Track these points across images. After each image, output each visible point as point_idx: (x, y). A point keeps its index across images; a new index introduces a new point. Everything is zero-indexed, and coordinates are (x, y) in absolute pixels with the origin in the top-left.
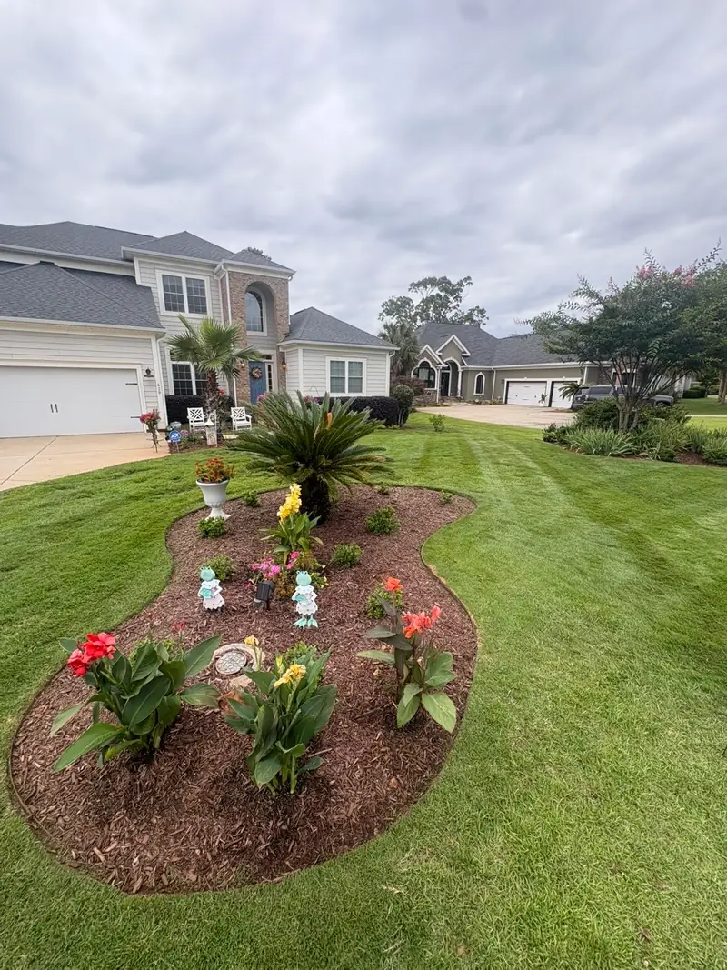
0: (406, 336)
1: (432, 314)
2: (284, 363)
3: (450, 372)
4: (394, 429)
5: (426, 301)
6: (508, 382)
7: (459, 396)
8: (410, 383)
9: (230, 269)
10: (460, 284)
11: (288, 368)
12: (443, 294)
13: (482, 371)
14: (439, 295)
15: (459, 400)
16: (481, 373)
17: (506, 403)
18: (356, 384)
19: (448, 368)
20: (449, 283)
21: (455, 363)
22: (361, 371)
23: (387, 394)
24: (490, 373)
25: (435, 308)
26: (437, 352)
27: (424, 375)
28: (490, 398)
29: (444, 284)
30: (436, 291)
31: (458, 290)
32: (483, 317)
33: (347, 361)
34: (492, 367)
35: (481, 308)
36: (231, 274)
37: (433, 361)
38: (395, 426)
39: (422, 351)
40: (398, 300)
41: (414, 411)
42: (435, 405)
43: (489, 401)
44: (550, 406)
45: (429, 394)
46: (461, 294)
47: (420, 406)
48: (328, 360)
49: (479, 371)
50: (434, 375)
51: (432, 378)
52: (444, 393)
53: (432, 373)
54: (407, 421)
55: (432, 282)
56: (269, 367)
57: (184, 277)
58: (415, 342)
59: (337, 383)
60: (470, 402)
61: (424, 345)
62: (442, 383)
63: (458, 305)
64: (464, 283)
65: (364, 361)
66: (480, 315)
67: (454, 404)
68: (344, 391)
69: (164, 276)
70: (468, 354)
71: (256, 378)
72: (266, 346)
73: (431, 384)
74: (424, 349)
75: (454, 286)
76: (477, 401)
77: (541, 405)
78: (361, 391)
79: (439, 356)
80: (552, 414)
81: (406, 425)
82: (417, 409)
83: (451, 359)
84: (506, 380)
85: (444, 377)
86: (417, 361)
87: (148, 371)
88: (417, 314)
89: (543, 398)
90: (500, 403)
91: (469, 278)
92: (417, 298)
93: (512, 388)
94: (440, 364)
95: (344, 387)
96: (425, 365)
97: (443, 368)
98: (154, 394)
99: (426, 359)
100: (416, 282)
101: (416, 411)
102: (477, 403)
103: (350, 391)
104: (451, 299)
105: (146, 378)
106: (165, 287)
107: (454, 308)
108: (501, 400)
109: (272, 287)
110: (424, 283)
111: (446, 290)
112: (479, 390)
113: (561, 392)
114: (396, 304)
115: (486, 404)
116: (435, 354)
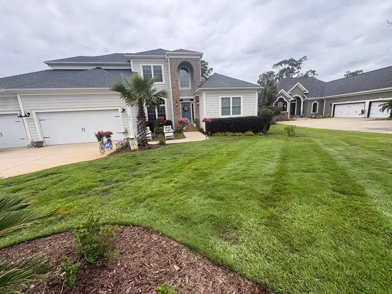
0: (270, 85)
1: (285, 77)
2: (198, 101)
3: (296, 102)
4: (260, 135)
5: (282, 72)
6: (334, 105)
7: (302, 114)
8: (272, 109)
9: (170, 57)
10: (301, 60)
11: (200, 104)
12: (291, 67)
13: (317, 100)
14: (288, 68)
15: (302, 117)
16: (316, 102)
17: (333, 116)
18: (237, 109)
19: (295, 100)
20: (294, 61)
21: (299, 98)
22: (240, 102)
23: (256, 115)
24: (322, 101)
25: (286, 74)
26: (288, 93)
27: (280, 104)
28: (322, 114)
29: (292, 62)
30: (287, 66)
31: (299, 64)
32: (314, 74)
33: (231, 97)
34: (323, 98)
35: (313, 70)
36: (171, 59)
37: (286, 97)
38: (261, 133)
39: (279, 93)
40: (267, 73)
41: (275, 124)
42: (287, 120)
43: (321, 116)
44: (368, 116)
45: (284, 114)
46: (301, 66)
47: (278, 121)
48: (220, 97)
49: (314, 101)
50: (287, 105)
51: (285, 106)
52: (292, 113)
53: (285, 103)
54: (270, 129)
55: (285, 62)
56: (192, 105)
57: (152, 66)
58: (275, 88)
59: (225, 110)
60: (308, 117)
61: (280, 90)
62: (291, 108)
63: (299, 71)
64: (303, 60)
65: (242, 97)
66: (312, 74)
67: (299, 119)
68: (230, 114)
69: (143, 66)
70: (308, 92)
71: (186, 111)
72: (190, 94)
73: (285, 109)
74: (281, 91)
75: (297, 62)
76: (313, 116)
77: (361, 116)
78: (240, 114)
79: (289, 94)
80: (371, 121)
81: (268, 131)
82: (277, 122)
83: (297, 95)
84: (333, 104)
85: (293, 106)
86: (276, 98)
87: (124, 110)
88: (276, 78)
89: (363, 112)
90: (329, 117)
91: (306, 57)
92: (276, 71)
93: (337, 108)
94: (290, 98)
95: (230, 112)
96: (281, 100)
97: (292, 101)
98: (127, 121)
99: (281, 97)
100: (276, 63)
101: (276, 124)
102: (314, 118)
103: (233, 114)
104: (295, 68)
105: (122, 113)
106: (144, 71)
107: (297, 73)
108: (330, 115)
109: (192, 63)
110: (280, 64)
111: (293, 65)
112: (314, 110)
113: (381, 107)
114: (266, 75)
115: (320, 118)
116: (287, 94)
